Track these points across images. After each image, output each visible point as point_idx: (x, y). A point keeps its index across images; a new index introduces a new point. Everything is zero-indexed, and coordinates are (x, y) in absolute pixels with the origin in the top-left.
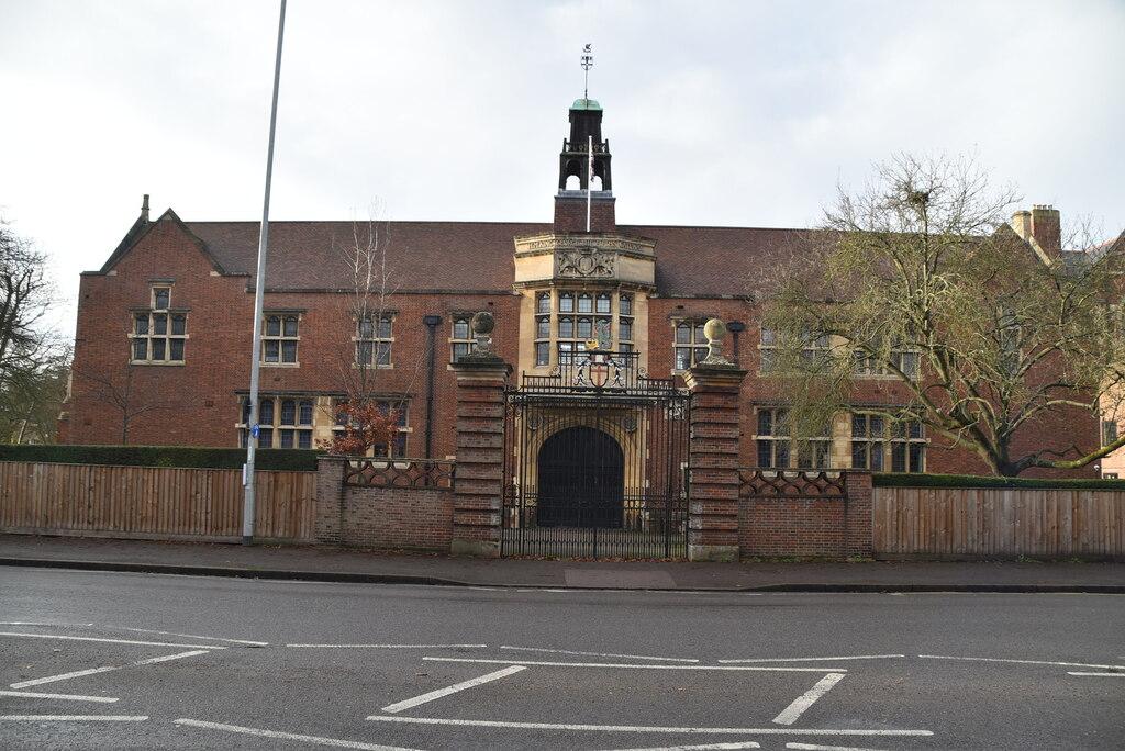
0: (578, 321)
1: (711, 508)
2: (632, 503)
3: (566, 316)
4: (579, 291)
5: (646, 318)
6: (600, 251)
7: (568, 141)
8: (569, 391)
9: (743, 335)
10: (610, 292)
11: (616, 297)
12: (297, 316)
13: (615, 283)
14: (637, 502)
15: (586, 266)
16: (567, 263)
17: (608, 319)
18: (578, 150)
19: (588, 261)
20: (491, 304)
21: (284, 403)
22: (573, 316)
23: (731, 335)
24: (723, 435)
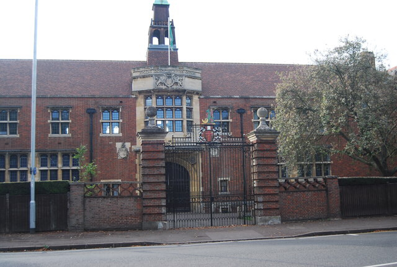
0: (166, 110)
1: (267, 198)
2: (194, 199)
3: (160, 108)
4: (166, 95)
5: (199, 108)
6: (176, 75)
7: (153, 20)
8: (195, 144)
9: (244, 115)
10: (181, 95)
11: (184, 98)
12: (17, 110)
13: (184, 91)
14: (196, 199)
15: (169, 82)
16: (159, 82)
17: (181, 109)
18: (159, 25)
19: (170, 80)
20: (121, 102)
21: (11, 157)
22: (164, 107)
23: (239, 115)
24: (270, 163)
